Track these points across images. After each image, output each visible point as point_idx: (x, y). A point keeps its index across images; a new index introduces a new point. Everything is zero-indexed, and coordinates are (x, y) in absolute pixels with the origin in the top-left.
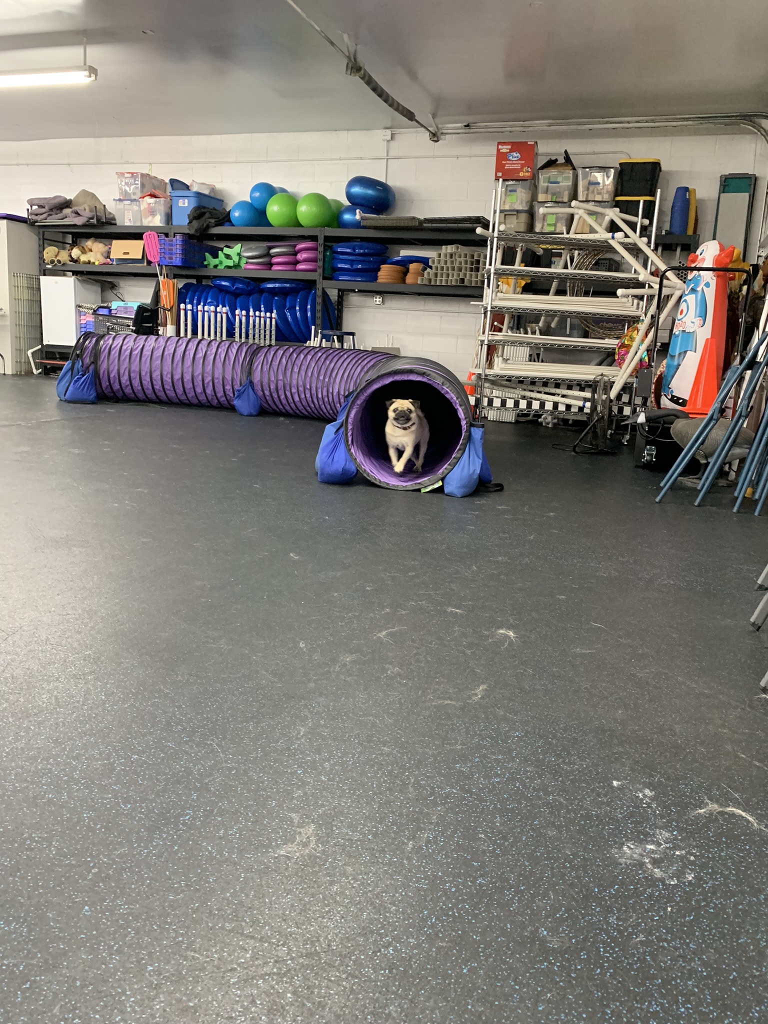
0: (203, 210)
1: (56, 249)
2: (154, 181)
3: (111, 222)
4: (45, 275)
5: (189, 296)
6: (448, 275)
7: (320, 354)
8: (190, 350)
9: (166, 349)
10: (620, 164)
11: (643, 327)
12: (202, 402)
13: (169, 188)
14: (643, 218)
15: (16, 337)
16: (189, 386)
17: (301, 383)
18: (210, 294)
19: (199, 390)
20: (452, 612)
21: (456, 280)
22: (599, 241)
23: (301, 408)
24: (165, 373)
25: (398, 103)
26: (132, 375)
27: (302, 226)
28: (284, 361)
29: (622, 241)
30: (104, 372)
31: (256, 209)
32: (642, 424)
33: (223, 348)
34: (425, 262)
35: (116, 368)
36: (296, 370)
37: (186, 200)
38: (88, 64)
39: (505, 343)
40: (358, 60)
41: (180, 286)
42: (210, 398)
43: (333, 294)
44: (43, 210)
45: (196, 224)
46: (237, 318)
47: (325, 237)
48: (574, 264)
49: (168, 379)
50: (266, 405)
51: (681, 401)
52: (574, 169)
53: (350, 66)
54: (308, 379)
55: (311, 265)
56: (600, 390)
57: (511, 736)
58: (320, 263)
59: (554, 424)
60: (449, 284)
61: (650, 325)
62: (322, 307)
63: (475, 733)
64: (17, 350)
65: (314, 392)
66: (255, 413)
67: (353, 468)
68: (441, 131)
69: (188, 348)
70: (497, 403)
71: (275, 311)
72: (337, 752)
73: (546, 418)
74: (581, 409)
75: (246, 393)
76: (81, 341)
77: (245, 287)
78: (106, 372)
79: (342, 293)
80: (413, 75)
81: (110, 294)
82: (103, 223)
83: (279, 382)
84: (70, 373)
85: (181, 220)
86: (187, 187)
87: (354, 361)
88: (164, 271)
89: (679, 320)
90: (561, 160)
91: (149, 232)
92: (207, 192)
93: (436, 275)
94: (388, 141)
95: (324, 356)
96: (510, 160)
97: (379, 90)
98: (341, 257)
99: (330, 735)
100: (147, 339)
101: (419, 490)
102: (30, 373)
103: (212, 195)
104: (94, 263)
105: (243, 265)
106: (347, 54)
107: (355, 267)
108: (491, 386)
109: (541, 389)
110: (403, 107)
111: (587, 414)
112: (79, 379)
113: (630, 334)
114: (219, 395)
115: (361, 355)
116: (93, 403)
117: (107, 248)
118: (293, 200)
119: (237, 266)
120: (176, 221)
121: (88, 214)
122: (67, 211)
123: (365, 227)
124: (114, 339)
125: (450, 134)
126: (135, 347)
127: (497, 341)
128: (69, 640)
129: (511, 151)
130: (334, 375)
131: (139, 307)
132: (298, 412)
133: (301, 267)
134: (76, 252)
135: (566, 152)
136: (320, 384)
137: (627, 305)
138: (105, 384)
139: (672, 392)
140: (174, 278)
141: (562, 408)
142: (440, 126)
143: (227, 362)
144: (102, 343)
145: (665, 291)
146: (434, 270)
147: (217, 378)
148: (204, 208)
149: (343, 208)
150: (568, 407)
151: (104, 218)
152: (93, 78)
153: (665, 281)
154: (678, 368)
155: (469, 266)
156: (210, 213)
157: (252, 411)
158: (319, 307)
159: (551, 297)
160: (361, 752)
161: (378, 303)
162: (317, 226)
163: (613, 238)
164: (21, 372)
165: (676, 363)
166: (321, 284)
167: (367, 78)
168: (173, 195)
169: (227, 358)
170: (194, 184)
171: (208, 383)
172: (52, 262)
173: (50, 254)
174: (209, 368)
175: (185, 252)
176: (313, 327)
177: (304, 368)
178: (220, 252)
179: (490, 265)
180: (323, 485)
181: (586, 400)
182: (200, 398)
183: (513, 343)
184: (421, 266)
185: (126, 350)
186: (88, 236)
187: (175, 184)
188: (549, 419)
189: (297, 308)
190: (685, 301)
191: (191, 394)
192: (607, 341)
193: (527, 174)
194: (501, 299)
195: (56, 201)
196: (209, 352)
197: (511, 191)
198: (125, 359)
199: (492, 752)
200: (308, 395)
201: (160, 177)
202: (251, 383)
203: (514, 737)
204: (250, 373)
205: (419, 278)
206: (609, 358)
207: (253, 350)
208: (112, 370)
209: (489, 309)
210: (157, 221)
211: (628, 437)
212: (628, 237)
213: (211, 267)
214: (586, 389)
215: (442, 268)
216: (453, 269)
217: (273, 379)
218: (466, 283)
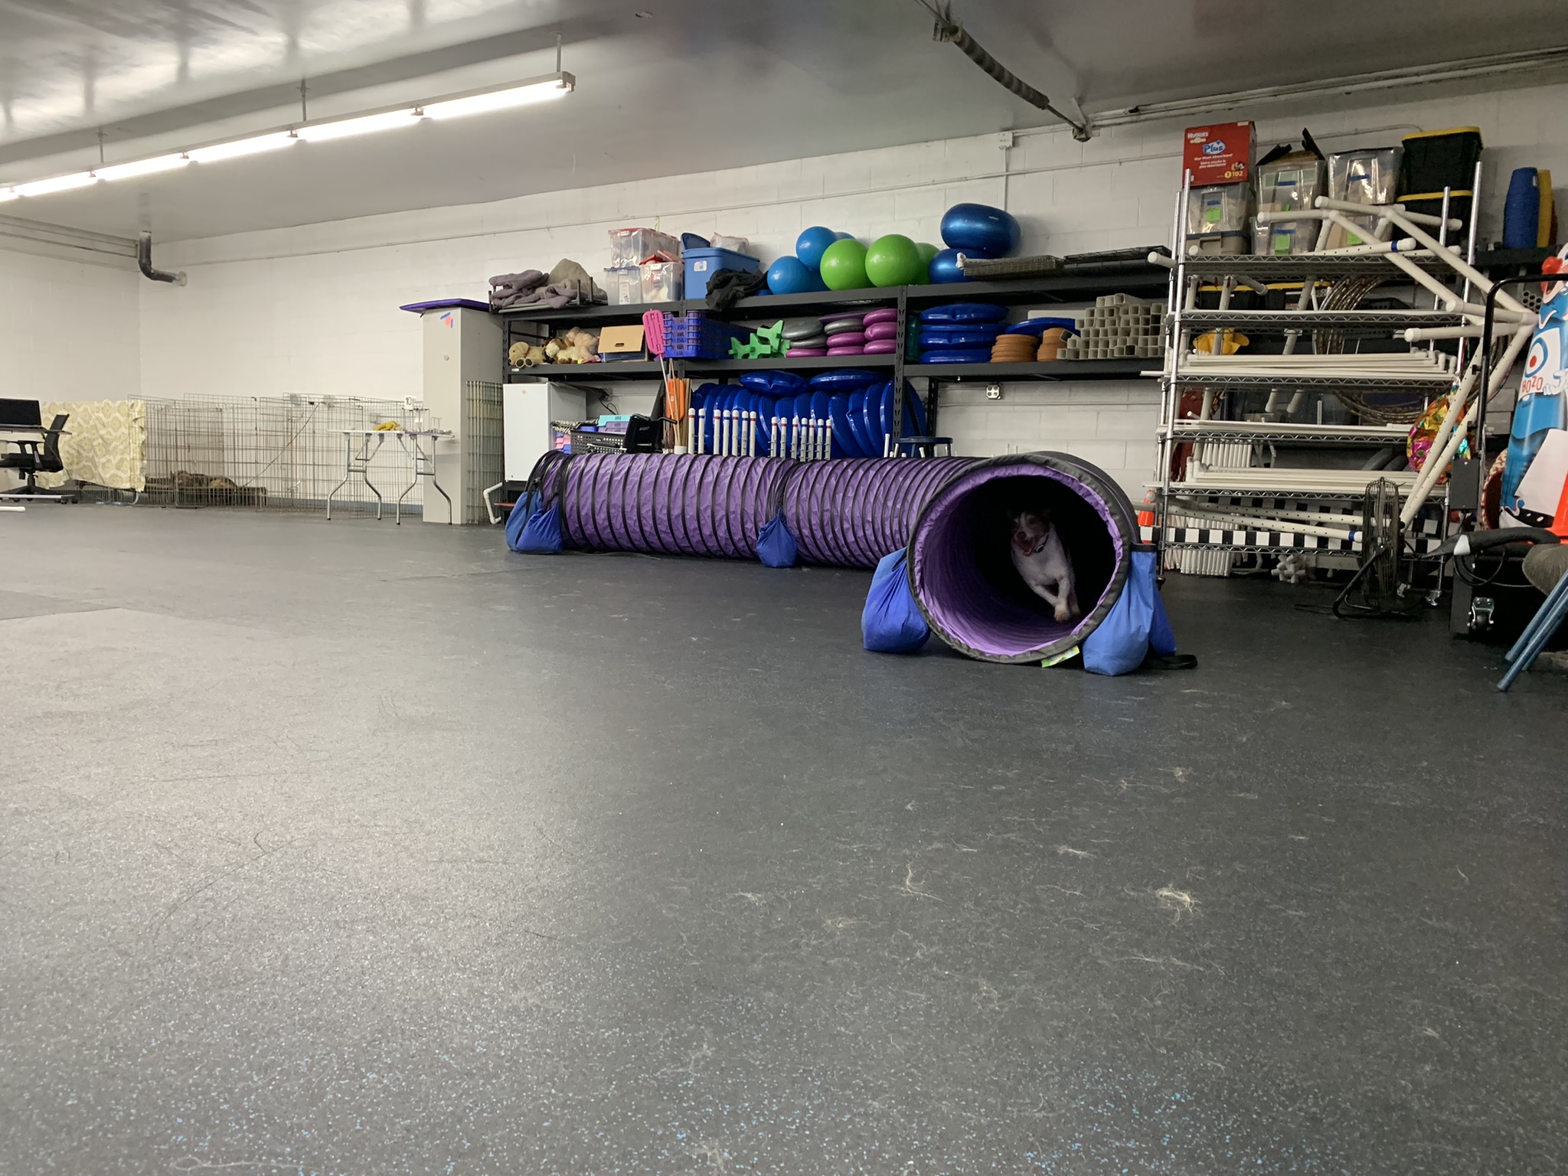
0: (728, 274)
1: (526, 346)
2: (661, 240)
3: (600, 301)
4: (510, 382)
5: (707, 400)
6: (1107, 344)
7: (889, 467)
8: (695, 471)
9: (661, 471)
10: (1404, 142)
11: (1456, 399)
12: (712, 550)
13: (682, 248)
14: (1450, 216)
15: (469, 472)
16: (692, 525)
17: (857, 514)
18: (737, 397)
19: (707, 531)
20: (1067, 854)
21: (1121, 351)
22: (1368, 258)
23: (858, 553)
24: (659, 507)
25: (1020, 82)
26: (612, 511)
27: (875, 286)
28: (833, 481)
29: (1412, 254)
30: (572, 507)
31: (806, 267)
32: (1462, 557)
33: (744, 467)
34: (1068, 326)
35: (590, 501)
36: (851, 494)
37: (705, 263)
38: (562, 69)
39: (1203, 438)
40: (953, 17)
41: (695, 388)
42: (723, 543)
43: (922, 387)
44: (510, 291)
45: (717, 295)
46: (774, 428)
47: (909, 299)
48: (1324, 304)
49: (662, 515)
50: (805, 552)
51: (1540, 519)
52: (1321, 157)
53: (940, 27)
54: (869, 507)
55: (886, 344)
56: (1379, 507)
57: (1161, 1100)
58: (901, 340)
59: (1300, 579)
60: (1109, 357)
61: (1470, 394)
62: (903, 407)
63: (1082, 1086)
64: (469, 489)
65: (878, 525)
66: (790, 564)
67: (921, 625)
68: (1092, 124)
69: (693, 469)
70: (1192, 536)
71: (831, 417)
72: (770, 1103)
73: (1284, 568)
74: (1347, 544)
75: (775, 531)
76: (542, 463)
77: (788, 385)
78: (575, 508)
79: (937, 383)
80: (1045, 40)
81: (599, 406)
82: (589, 303)
83: (825, 513)
84: (524, 511)
85: (697, 292)
86: (708, 244)
87: (943, 473)
88: (671, 368)
89: (1527, 376)
90: (1298, 147)
91: (651, 311)
92: (734, 248)
93: (1087, 344)
94: (1008, 149)
95: (896, 469)
96: (1207, 155)
97: (987, 62)
98: (934, 328)
99: (765, 1066)
100: (634, 458)
101: (1038, 663)
102: (485, 522)
103: (743, 252)
104: (576, 362)
105: (784, 352)
106: (935, 9)
107: (954, 341)
108: (1183, 511)
109: (1272, 513)
110: (1028, 88)
111: (1356, 553)
112: (536, 518)
113: (1433, 412)
114: (736, 538)
115: (955, 464)
116: (555, 553)
117: (594, 340)
118: (860, 249)
119: (776, 354)
120: (690, 294)
121: (568, 292)
122: (542, 290)
123: (970, 279)
124: (588, 460)
125: (1108, 125)
126: (617, 471)
127: (1189, 434)
128: (358, 866)
129: (1209, 140)
130: (909, 498)
131: (632, 418)
132: (853, 559)
133: (871, 347)
134: (551, 348)
135: (1306, 133)
136: (888, 513)
137: (1426, 363)
138: (573, 526)
139: (1522, 503)
140: (686, 377)
141: (1310, 543)
142: (1091, 116)
143: (749, 488)
144: (570, 466)
145: (1498, 330)
146: (1083, 337)
147: (734, 512)
148: (731, 271)
149: (937, 254)
150: (1323, 541)
151: (590, 296)
152: (569, 88)
153: (1497, 311)
154: (1530, 461)
155: (1141, 326)
156: (739, 277)
157: (786, 560)
158: (898, 407)
159: (1285, 358)
160: (820, 1107)
161: (993, 396)
162: (895, 285)
163: (1394, 249)
164: (473, 521)
165: (1525, 452)
166: (902, 371)
167: (967, 42)
168: (687, 255)
169: (748, 481)
170: (717, 238)
171: (721, 519)
172: (520, 363)
173: (518, 352)
174: (722, 497)
175: (700, 336)
176: (887, 436)
177: (862, 489)
178: (752, 335)
179: (1174, 309)
180: (868, 655)
181: (1354, 528)
182: (709, 544)
183: (1217, 438)
184: (1061, 332)
185: (604, 475)
186: (568, 325)
187: (690, 241)
188: (1291, 569)
189: (865, 411)
190: (1540, 341)
191: (695, 538)
192: (1390, 427)
193: (1237, 174)
194: (1193, 365)
195: (527, 277)
196: (722, 474)
197: (1209, 204)
198: (602, 489)
199: (1113, 1132)
200: (869, 532)
201: (670, 234)
202: (783, 518)
203: (1170, 1102)
204: (781, 503)
205: (1059, 351)
206: (1397, 455)
207: (787, 469)
208: (584, 505)
209: (1173, 380)
210: (664, 295)
211: (1438, 593)
212: (1424, 248)
213: (740, 357)
214: (1355, 512)
215: (1097, 333)
216: (1115, 333)
217: (815, 509)
218: (1138, 353)
